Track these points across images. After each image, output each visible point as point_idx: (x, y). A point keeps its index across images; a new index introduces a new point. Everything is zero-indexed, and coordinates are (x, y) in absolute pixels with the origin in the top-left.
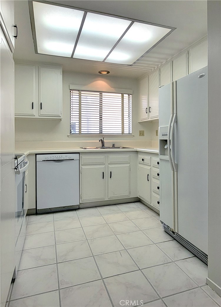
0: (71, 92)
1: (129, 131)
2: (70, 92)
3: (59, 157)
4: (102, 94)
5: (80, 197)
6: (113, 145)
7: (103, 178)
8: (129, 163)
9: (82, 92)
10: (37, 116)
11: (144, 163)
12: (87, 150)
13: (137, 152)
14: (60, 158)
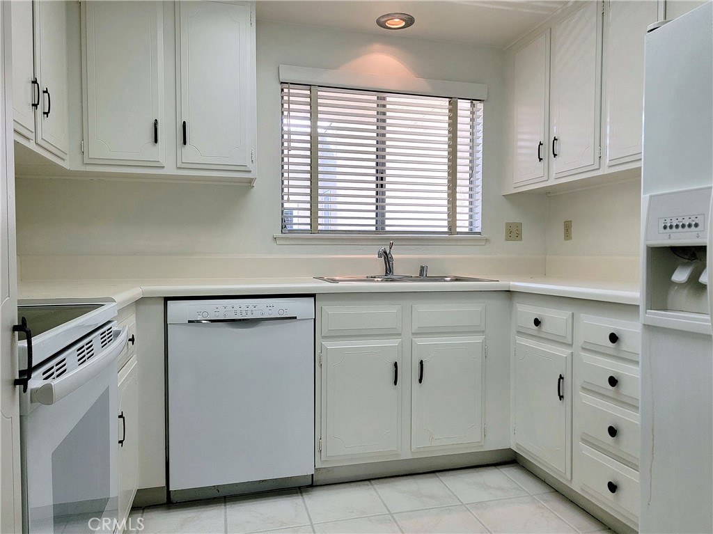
0: (286, 90)
1: (471, 224)
2: (282, 90)
3: (244, 308)
4: (384, 99)
5: (317, 450)
6: (422, 268)
7: (395, 383)
8: (483, 332)
9: (319, 93)
10: (170, 170)
11: (543, 335)
12: (340, 284)
13: (509, 293)
14: (249, 313)
